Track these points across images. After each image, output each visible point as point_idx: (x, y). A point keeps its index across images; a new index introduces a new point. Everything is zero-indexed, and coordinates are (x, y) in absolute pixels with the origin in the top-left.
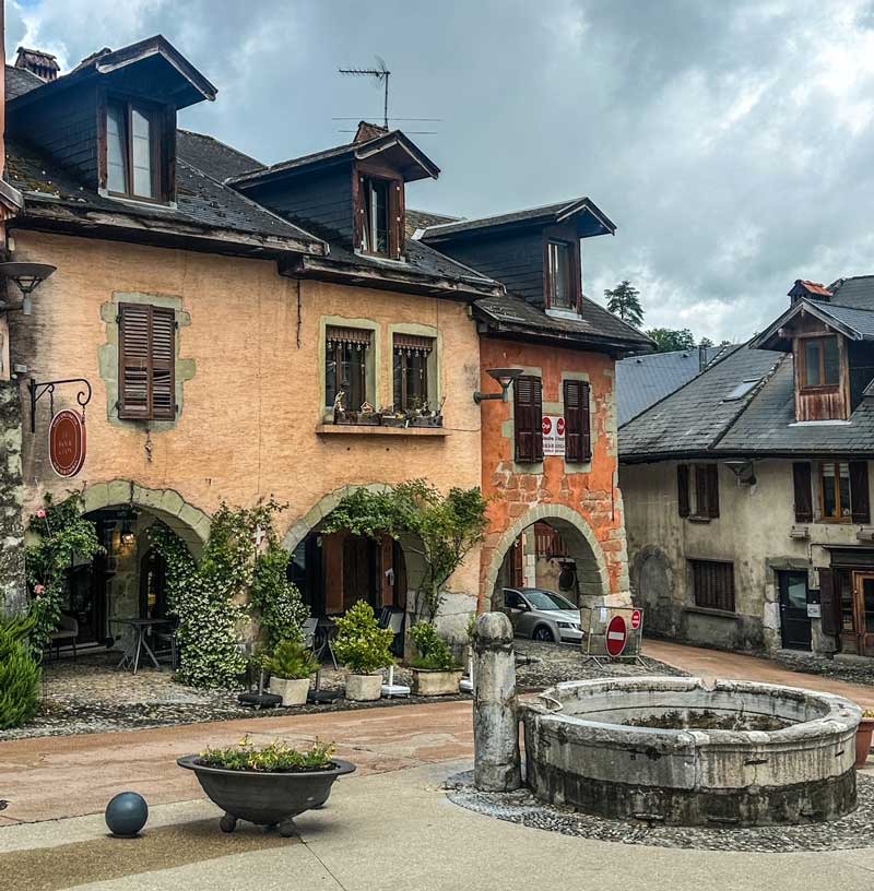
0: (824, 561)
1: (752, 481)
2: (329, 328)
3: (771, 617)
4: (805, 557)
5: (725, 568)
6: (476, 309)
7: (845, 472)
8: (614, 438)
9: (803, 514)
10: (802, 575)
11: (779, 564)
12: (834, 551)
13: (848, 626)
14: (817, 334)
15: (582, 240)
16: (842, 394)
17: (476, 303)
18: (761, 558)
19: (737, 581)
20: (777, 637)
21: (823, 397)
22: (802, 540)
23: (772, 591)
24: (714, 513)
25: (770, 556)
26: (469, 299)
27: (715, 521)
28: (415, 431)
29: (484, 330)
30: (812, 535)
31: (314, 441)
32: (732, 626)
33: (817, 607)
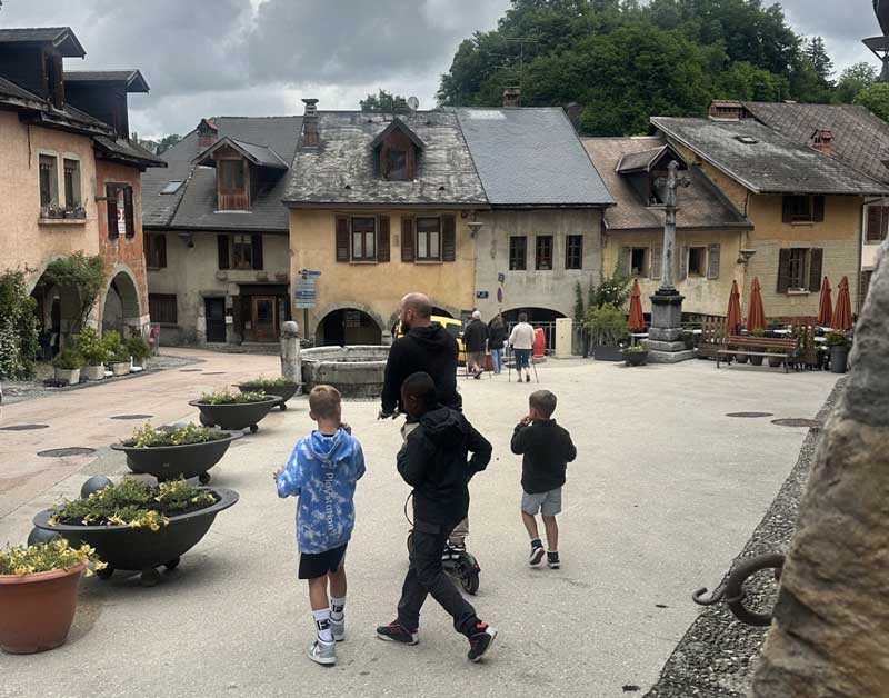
0: (236, 292)
1: (191, 245)
2: (41, 155)
3: (201, 325)
4: (225, 289)
5: (171, 299)
6: (96, 142)
7: (248, 240)
8: (141, 220)
9: (223, 265)
10: (221, 300)
11: (207, 294)
12: (242, 286)
13: (248, 326)
14: (231, 158)
15: (128, 94)
16: (246, 195)
17: (95, 138)
18: (196, 291)
19: (179, 305)
20: (205, 337)
21: (236, 196)
22: (223, 280)
23: (202, 310)
24: (163, 264)
25: (202, 290)
26: (91, 135)
27: (164, 269)
28: (65, 221)
29: (100, 156)
30: (229, 277)
31: (37, 228)
32: (175, 332)
33: (231, 318)
